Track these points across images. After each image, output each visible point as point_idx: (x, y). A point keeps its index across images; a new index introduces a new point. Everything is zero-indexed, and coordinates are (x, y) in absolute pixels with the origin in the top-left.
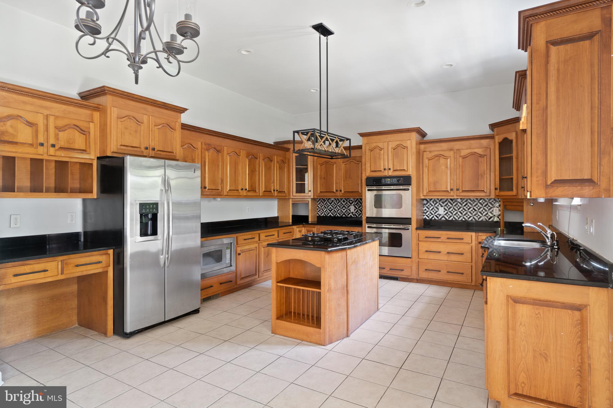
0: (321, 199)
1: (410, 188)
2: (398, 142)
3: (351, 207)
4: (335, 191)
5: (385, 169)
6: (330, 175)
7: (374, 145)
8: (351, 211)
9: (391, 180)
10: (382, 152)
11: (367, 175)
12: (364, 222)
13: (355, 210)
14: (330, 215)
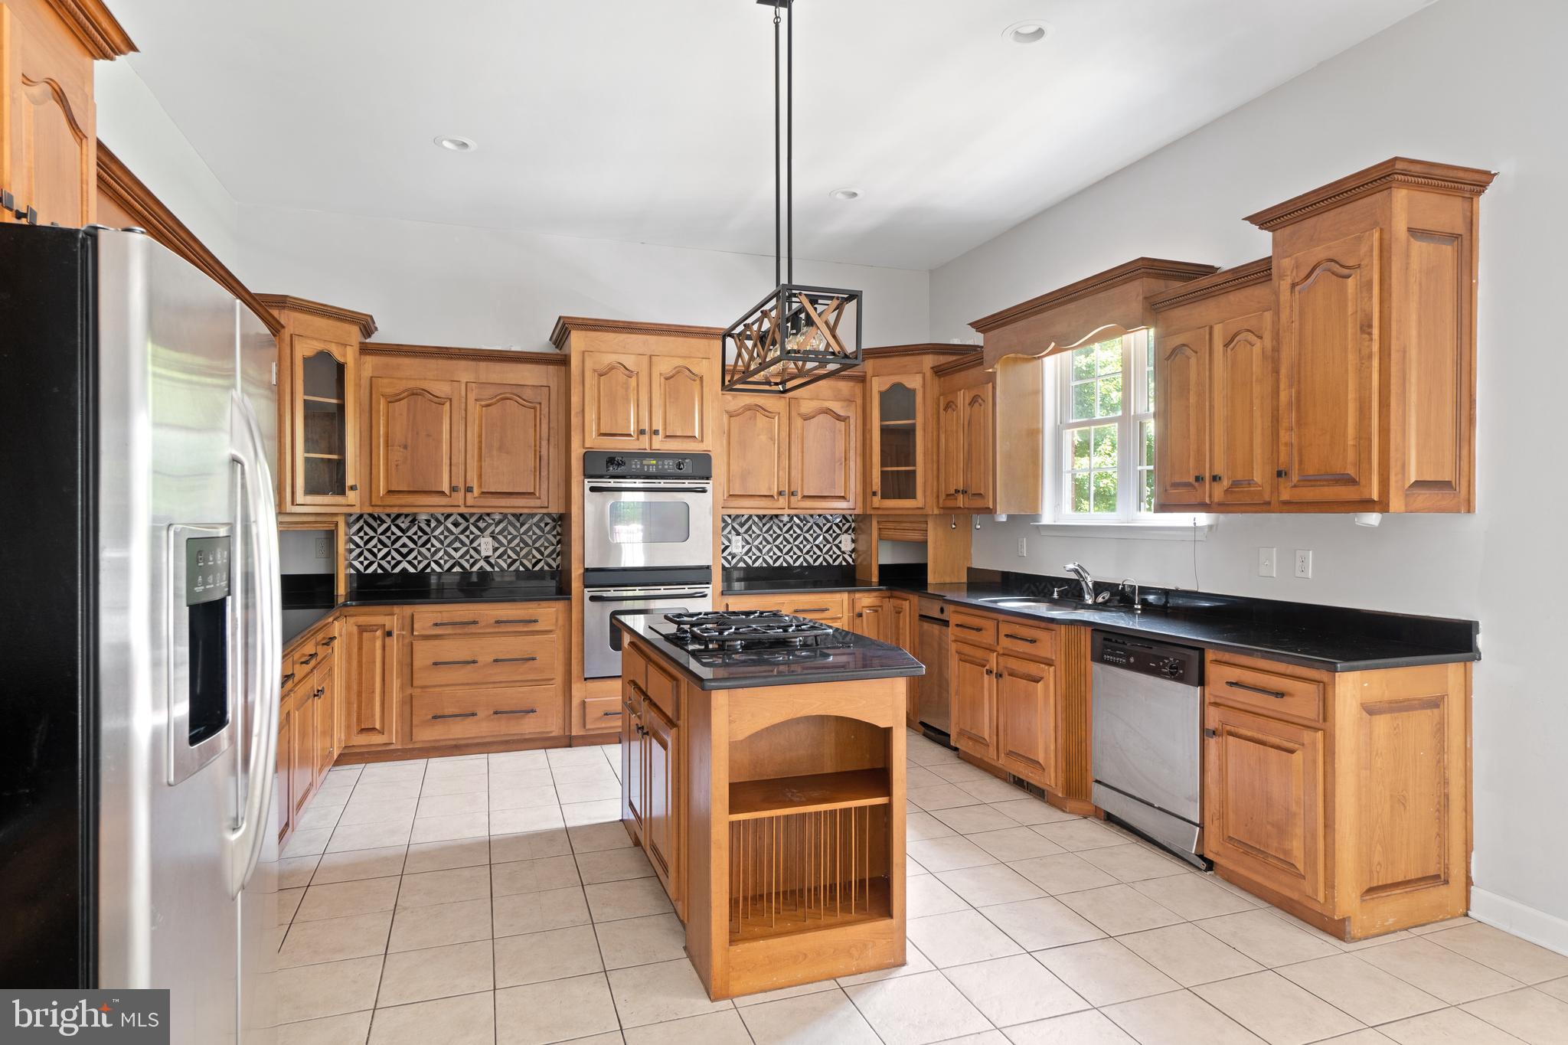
0: (366, 516)
1: (709, 487)
2: (679, 359)
3: (482, 540)
4: (446, 488)
5: (642, 432)
6: (428, 436)
7: (610, 359)
8: (484, 554)
9: (660, 463)
10: (633, 382)
11: (587, 445)
12: (576, 584)
13: (495, 550)
14: (404, 570)
